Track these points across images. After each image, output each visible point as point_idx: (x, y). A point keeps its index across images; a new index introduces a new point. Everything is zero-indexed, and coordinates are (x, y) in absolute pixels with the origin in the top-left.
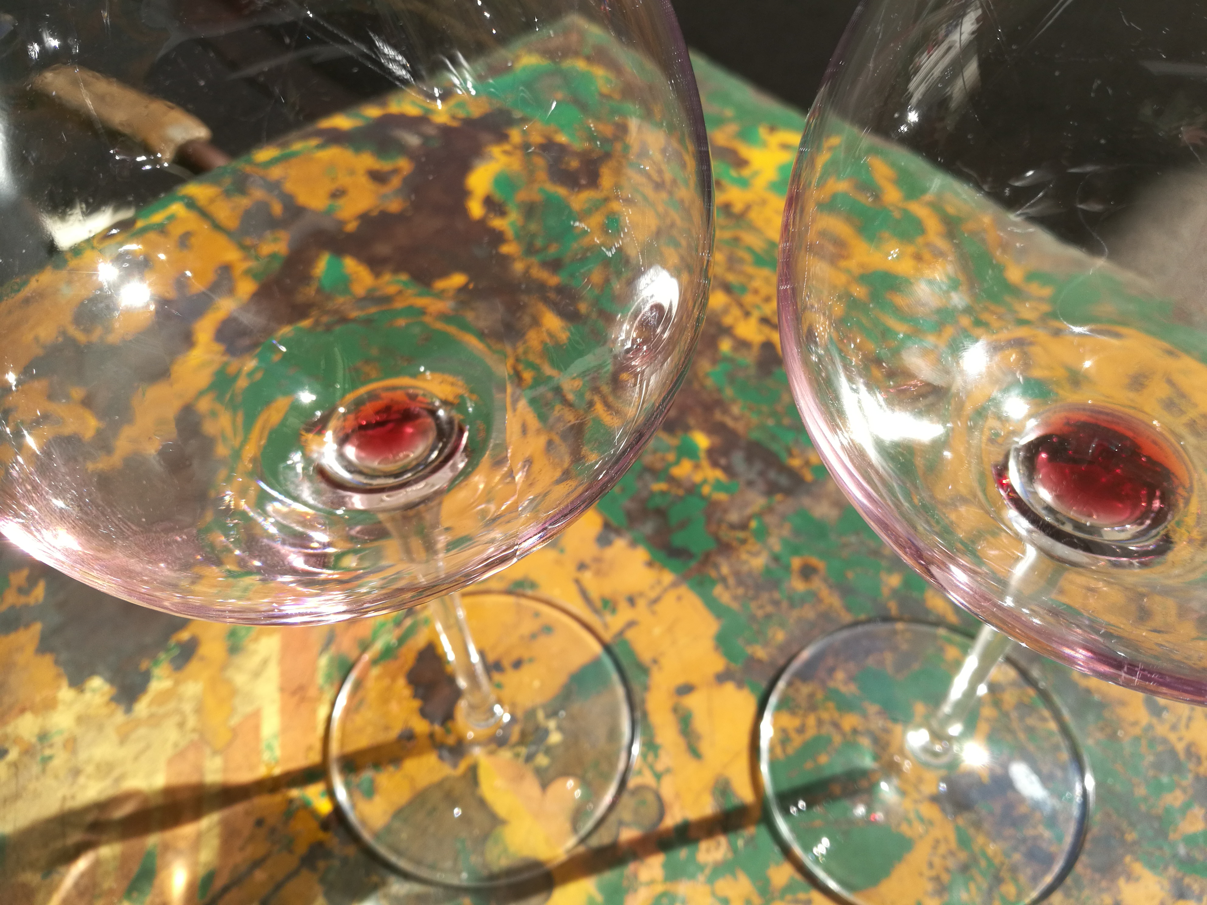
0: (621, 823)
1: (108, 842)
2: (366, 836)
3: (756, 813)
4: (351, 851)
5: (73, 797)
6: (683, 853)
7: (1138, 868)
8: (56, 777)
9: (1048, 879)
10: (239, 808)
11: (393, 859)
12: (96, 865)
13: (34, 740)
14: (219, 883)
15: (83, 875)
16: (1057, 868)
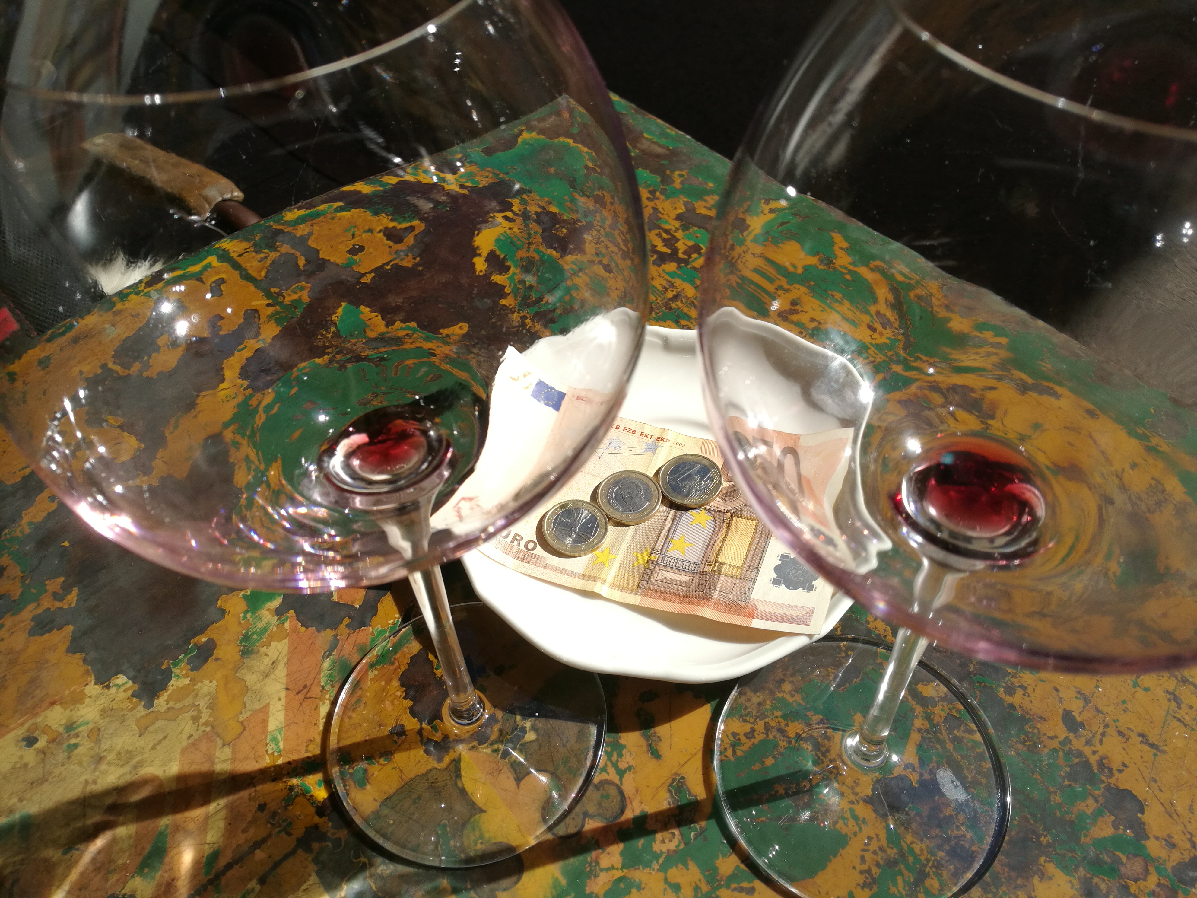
0: (586, 814)
1: (124, 824)
2: (358, 820)
3: (708, 809)
4: (343, 834)
5: (95, 782)
6: (641, 842)
7: (1051, 868)
8: (80, 764)
9: (969, 875)
10: (244, 794)
11: (380, 841)
12: (114, 841)
13: (61, 729)
14: (222, 862)
15: (100, 852)
16: (976, 866)
